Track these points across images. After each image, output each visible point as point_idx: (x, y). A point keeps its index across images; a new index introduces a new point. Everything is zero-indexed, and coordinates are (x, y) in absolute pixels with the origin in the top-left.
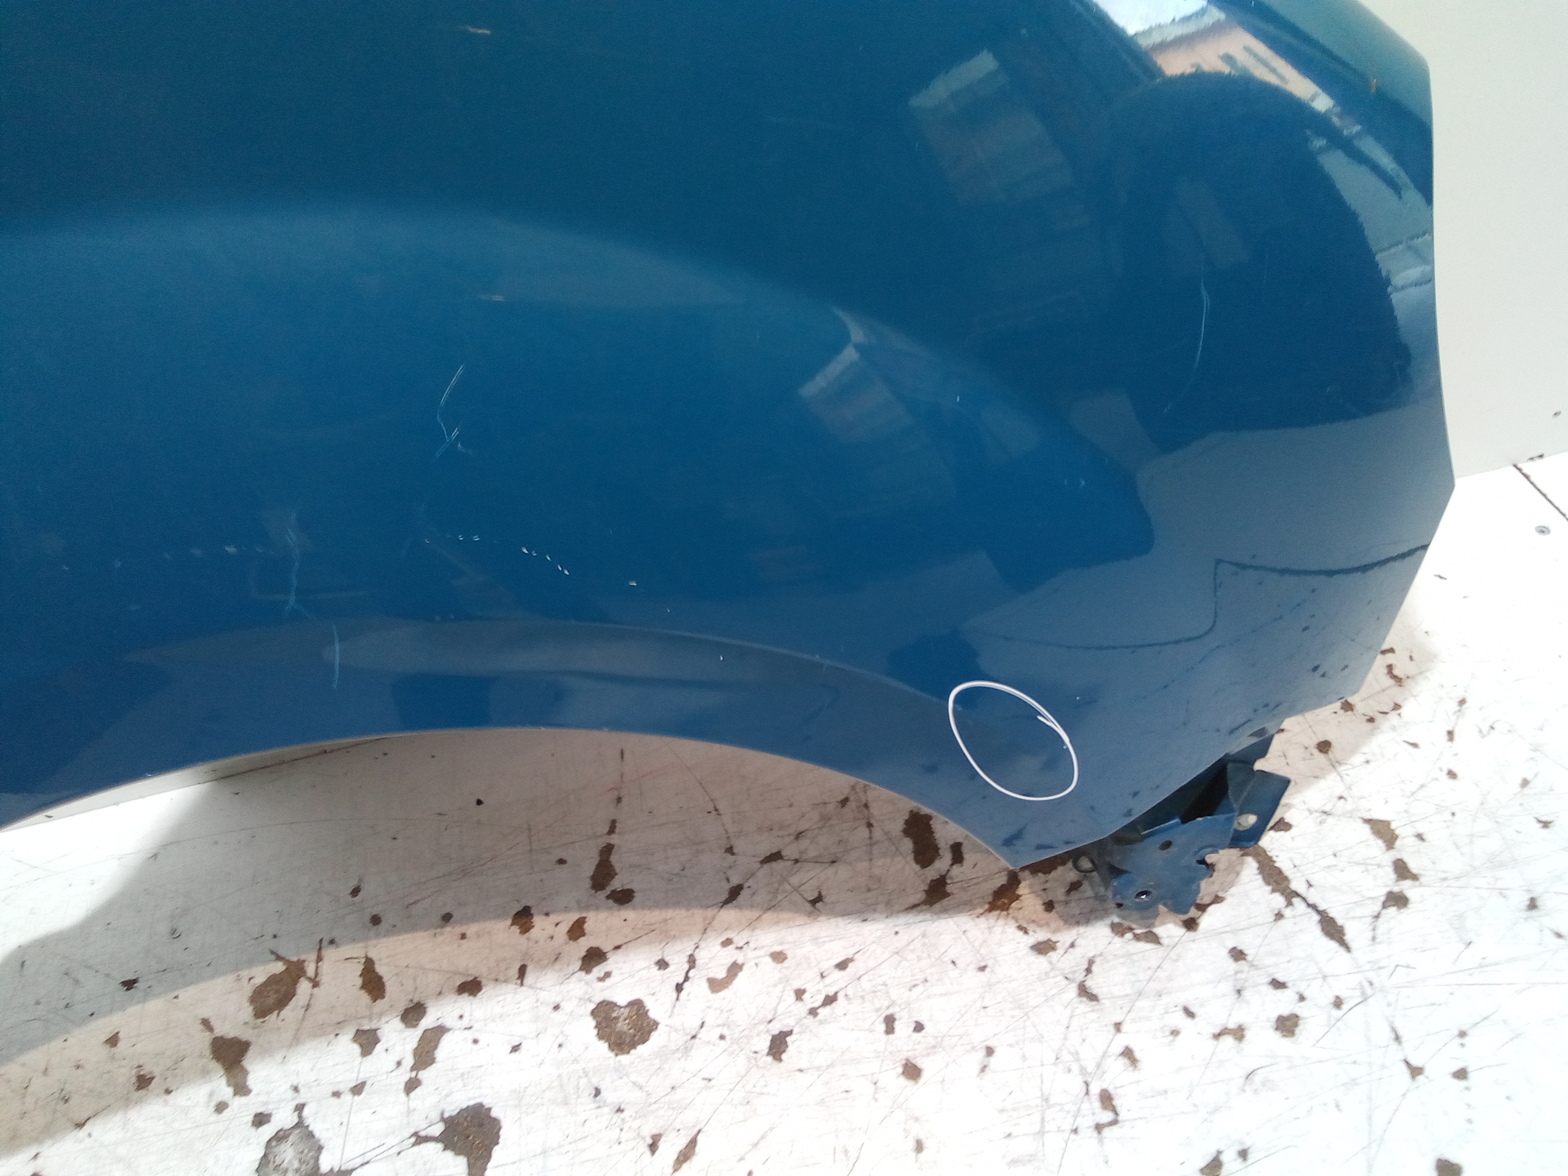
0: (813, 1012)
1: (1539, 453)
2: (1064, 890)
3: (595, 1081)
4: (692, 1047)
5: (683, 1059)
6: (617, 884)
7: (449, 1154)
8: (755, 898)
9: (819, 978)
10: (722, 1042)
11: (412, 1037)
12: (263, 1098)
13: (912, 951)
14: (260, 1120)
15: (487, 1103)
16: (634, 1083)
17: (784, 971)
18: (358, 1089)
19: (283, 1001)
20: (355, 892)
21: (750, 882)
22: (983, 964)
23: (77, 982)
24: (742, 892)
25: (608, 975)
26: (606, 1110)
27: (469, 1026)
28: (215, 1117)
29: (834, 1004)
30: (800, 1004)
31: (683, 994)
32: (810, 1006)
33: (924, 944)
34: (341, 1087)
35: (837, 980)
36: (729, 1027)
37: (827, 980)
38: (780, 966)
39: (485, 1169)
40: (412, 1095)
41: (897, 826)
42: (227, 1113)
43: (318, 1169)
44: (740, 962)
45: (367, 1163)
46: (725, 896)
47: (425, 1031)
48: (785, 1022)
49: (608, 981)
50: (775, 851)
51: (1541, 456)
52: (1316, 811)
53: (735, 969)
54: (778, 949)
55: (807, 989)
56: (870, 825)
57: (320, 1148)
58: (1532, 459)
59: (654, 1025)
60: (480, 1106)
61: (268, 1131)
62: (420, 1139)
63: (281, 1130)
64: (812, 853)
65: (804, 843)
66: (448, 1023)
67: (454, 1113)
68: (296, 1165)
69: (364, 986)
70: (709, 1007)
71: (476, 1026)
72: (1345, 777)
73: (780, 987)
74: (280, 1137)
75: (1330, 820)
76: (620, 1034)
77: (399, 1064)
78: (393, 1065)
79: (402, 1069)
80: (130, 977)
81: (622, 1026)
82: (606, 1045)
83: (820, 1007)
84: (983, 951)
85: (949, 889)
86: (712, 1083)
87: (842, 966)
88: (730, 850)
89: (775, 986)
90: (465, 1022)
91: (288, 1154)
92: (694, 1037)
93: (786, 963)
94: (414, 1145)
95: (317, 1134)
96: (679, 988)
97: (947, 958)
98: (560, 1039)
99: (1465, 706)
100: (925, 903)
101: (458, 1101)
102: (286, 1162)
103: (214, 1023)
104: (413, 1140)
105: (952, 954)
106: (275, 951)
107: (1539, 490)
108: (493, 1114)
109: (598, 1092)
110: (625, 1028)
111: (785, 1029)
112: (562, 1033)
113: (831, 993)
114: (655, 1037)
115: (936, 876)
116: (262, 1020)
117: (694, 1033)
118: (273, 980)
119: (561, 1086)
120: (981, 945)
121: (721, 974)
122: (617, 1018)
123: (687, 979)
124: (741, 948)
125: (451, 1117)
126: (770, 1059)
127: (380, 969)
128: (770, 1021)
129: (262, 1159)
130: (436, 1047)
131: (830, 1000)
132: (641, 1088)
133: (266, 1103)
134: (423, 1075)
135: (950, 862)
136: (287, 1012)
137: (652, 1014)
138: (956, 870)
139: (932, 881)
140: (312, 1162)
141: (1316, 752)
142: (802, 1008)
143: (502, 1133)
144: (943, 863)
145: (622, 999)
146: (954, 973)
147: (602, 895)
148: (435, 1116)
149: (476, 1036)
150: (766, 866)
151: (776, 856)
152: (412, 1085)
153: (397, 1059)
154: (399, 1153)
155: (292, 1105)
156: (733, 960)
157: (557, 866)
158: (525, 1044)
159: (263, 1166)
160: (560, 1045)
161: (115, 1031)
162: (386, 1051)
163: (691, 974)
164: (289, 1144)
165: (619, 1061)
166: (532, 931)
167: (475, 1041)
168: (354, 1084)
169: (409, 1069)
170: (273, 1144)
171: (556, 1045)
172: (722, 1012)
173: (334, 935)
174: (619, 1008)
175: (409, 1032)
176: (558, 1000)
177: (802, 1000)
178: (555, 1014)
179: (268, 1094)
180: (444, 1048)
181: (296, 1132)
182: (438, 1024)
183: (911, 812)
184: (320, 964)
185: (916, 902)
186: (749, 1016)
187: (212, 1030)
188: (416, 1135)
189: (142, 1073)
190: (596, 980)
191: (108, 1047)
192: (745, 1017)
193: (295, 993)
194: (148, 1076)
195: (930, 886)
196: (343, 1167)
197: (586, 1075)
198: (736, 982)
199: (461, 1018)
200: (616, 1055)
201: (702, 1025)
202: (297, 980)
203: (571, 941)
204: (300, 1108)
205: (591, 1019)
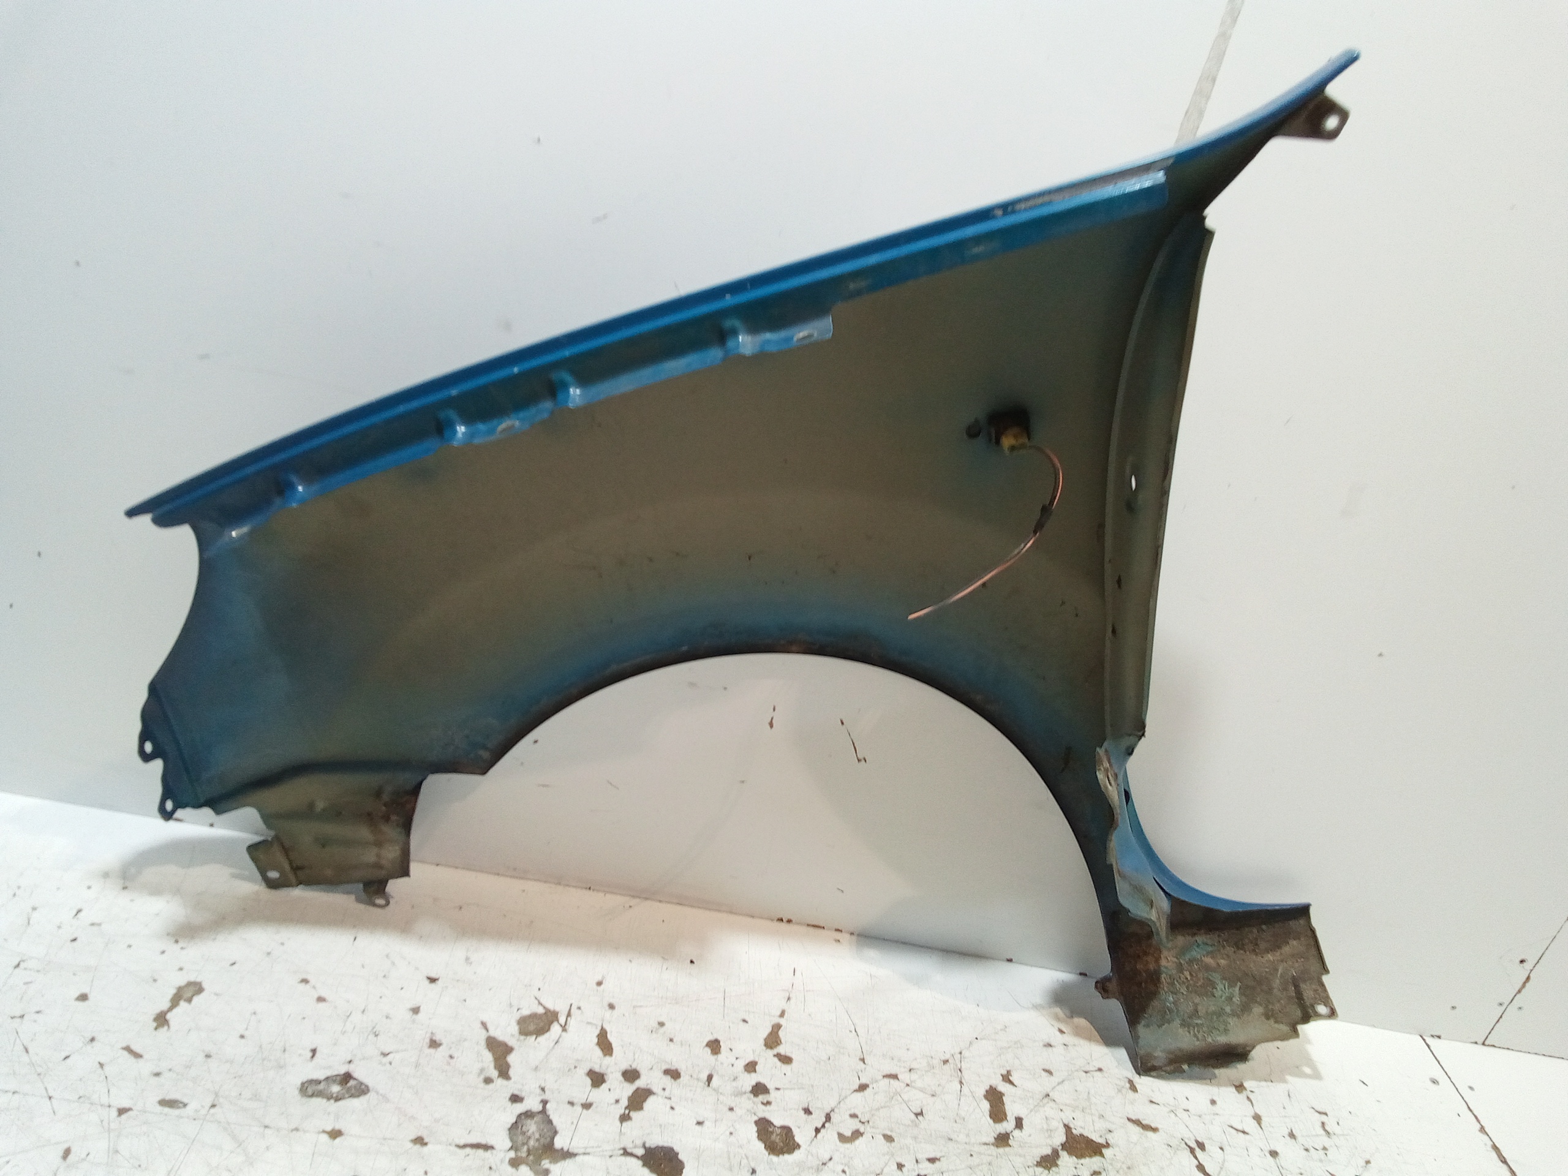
1: (1438, 1034)
3: (753, 1165)
4: (822, 1170)
6: (781, 1050)
7: (646, 1170)
8: (876, 1096)
9: (915, 1161)
11: (629, 1089)
12: (519, 1086)
14: (515, 1099)
15: (676, 1149)
17: (891, 1149)
18: (587, 1106)
19: (540, 1031)
20: (599, 984)
21: (874, 1085)
23: (393, 963)
24: (868, 1089)
25: (768, 1103)
27: (669, 1096)
28: (482, 1085)
31: (819, 1136)
33: (989, 1169)
34: (575, 1101)
35: (925, 1168)
36: (849, 1167)
37: (920, 1166)
38: (888, 1144)
40: (624, 1124)
41: (981, 1091)
42: (491, 1086)
43: (553, 1144)
44: (862, 1130)
45: (589, 1154)
46: (856, 1087)
47: (638, 1089)
49: (768, 1107)
50: (893, 1072)
51: (1439, 1037)
53: (857, 1134)
54: (889, 1133)
55: (906, 1165)
56: (961, 1083)
57: (556, 1132)
58: (1432, 1036)
59: (798, 1146)
60: (672, 1149)
61: (520, 1108)
62: (626, 1153)
63: (530, 1111)
64: (919, 1084)
65: (914, 1076)
66: (655, 1090)
67: (653, 1146)
68: (537, 1136)
69: (598, 1044)
70: (837, 1150)
71: (672, 1099)
73: (887, 1157)
74: (528, 1115)
76: (773, 1143)
77: (617, 1101)
78: (613, 1101)
79: (618, 1106)
80: (433, 975)
81: (774, 1137)
82: (763, 1146)
85: (1010, 1142)
87: (932, 1160)
88: (863, 1060)
89: (884, 1155)
90: (667, 1093)
91: (532, 1127)
92: (824, 1164)
93: (893, 1144)
94: (622, 1155)
95: (555, 1122)
96: (817, 1130)
98: (732, 1130)
99: (1369, 1165)
100: (993, 1144)
101: (656, 1140)
102: (530, 1132)
103: (489, 1026)
104: (622, 1152)
106: (538, 998)
107: (1436, 1058)
108: (680, 1157)
109: (753, 1172)
110: (777, 1141)
112: (733, 1126)
114: (797, 1153)
115: (1003, 1132)
116: (525, 1037)
117: (825, 1162)
118: (534, 1016)
119: (729, 1159)
121: (848, 1133)
122: (772, 1133)
123: (823, 1126)
124: (863, 1123)
125: (650, 1148)
127: (610, 1037)
129: (513, 1124)
130: (645, 1100)
133: (521, 1090)
134: (633, 1114)
135: (1014, 1126)
136: (541, 1039)
137: (797, 1139)
138: (1017, 1133)
139: (1000, 1134)
140: (549, 1139)
141: (1268, 1155)
143: (684, 1171)
144: (1008, 1126)
145: (778, 1121)
147: (771, 1053)
148: (639, 1142)
149: (674, 1106)
150: (887, 1080)
151: (895, 1077)
152: (624, 1118)
153: (617, 1097)
154: (611, 1156)
155: (539, 1099)
156: (857, 1128)
157: (742, 1023)
158: (707, 1123)
159: (515, 1128)
160: (731, 1133)
161: (417, 1006)
162: (610, 1090)
163: (827, 1125)
164: (533, 1122)
165: (771, 1159)
166: (719, 1055)
167: (672, 1108)
168: (584, 1101)
169: (624, 1107)
170: (523, 1117)
171: (728, 1133)
172: (845, 1156)
173: (581, 1005)
174: (775, 1126)
175: (626, 1085)
176: (733, 1105)
177: (901, 1170)
178: (730, 1113)
179: (523, 1085)
180: (650, 1104)
181: (540, 1116)
182: (648, 1087)
183: (991, 1086)
184: (569, 1019)
185: (987, 1142)
186: (863, 1166)
187: (487, 1030)
188: (625, 1149)
189: (434, 1038)
190: (760, 1103)
191: (411, 1013)
192: (861, 1166)
193: (548, 1030)
194: (438, 1042)
195: (998, 1136)
196: (570, 1151)
197: (747, 1158)
198: (857, 1142)
199: (664, 1089)
200: (769, 1154)
201: (831, 1159)
202: (552, 1023)
203: (746, 1073)
204: (545, 1103)
205: (754, 1126)
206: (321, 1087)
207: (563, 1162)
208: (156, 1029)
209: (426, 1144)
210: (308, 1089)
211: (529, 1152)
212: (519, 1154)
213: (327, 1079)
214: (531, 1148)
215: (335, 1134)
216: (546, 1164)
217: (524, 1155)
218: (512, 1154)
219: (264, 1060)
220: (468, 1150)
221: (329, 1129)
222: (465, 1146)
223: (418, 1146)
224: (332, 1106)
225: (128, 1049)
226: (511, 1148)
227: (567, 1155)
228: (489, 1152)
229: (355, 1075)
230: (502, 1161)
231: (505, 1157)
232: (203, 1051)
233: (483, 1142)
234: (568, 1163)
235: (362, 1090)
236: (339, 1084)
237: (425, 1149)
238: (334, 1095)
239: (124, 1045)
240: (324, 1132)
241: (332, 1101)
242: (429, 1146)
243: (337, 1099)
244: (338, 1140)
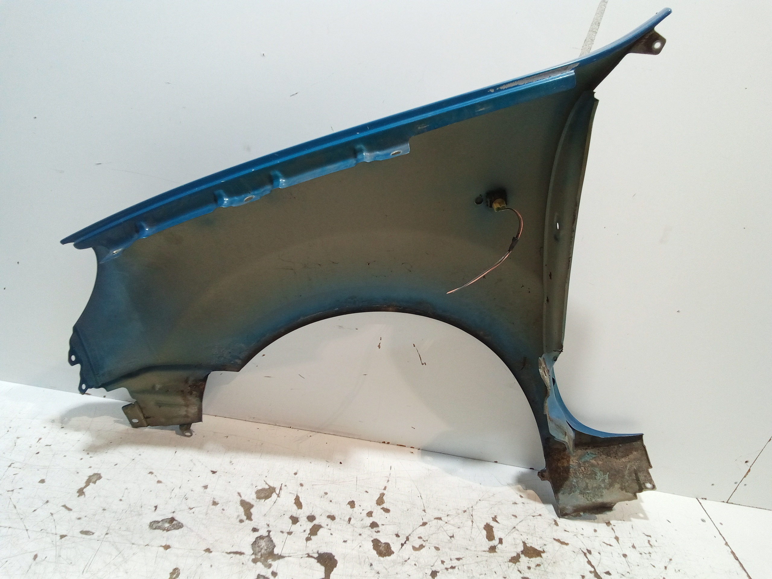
0: (447, 569)
1: (705, 498)
2: (535, 565)
3: (371, 562)
4: (405, 564)
5: (401, 566)
6: (384, 506)
7: (319, 564)
8: (431, 528)
9: (450, 560)
10: (415, 566)
11: (310, 525)
12: (257, 524)
13: (482, 564)
14: (255, 530)
15: (334, 554)
16: (384, 567)
17: (438, 554)
18: (290, 533)
19: (267, 497)
20: (296, 474)
21: (430, 523)
22: (505, 576)
23: (195, 464)
24: (427, 525)
25: (378, 532)
26: (373, 571)
27: (330, 529)
28: (239, 523)
29: (454, 569)
30: (442, 565)
31: (403, 547)
32: (446, 567)
33: (486, 563)
34: (284, 531)
35: (455, 563)
36: (418, 563)
37: (453, 562)
38: (437, 551)
39: (331, 573)
40: (308, 542)
41: (482, 525)
42: (243, 524)
43: (273, 552)
44: (424, 545)
45: (291, 556)
46: (421, 524)
47: (315, 525)
48: (437, 568)
49: (378, 534)
50: (439, 517)
51: (706, 499)
52: (620, 573)
53: (422, 547)
54: (437, 546)
55: (445, 562)
56: (472, 521)
57: (275, 546)
58: (702, 499)
59: (393, 553)
60: (331, 554)
61: (257, 534)
62: (309, 556)
63: (262, 536)
64: (452, 522)
65: (449, 518)
66: (323, 525)
67: (322, 553)
68: (266, 548)
69: (295, 503)
70: (412, 554)
71: (332, 530)
72: (630, 567)
73: (436, 558)
74: (261, 537)
75: (624, 577)
76: (380, 551)
77: (305, 531)
78: (303, 531)
79: (305, 533)
80: (214, 470)
81: (381, 548)
82: (376, 552)
83: (449, 568)
84: (505, 573)
85: (496, 550)
86: (410, 577)
87: (458, 559)
88: (424, 511)
89: (435, 556)
90: (329, 527)
91: (263, 543)
93: (439, 551)
94: (307, 557)
95: (274, 541)
96: (402, 545)
97: (493, 570)
98: (360, 544)
99: (671, 561)
100: (488, 551)
101: (324, 550)
102: (262, 546)
103: (242, 494)
104: (307, 555)
105: (495, 570)
106: (266, 481)
107: (704, 509)
108: (336, 558)
109: (371, 565)
110: (383, 550)
111: (437, 570)
112: (361, 543)
113: (454, 566)
114: (392, 556)
115: (493, 545)
116: (259, 500)
117: (406, 560)
118: (263, 490)
119: (359, 559)
120: (505, 571)
121: (417, 546)
122: (380, 546)
123: (405, 543)
124: (425, 541)
125: (320, 553)
126: (431, 577)
127: (301, 500)
128: (432, 566)
129: (254, 542)
130: (318, 531)
131: (453, 568)
132: (386, 569)
133: (257, 526)
134: (312, 537)
135: (498, 543)
136: (267, 501)
137: (393, 549)
138: (499, 546)
139: (491, 546)
140: (271, 549)
141: (622, 556)
142: (443, 567)
143: (337, 565)
144: (495, 542)
145: (383, 540)
146: (495, 575)
147: (380, 507)
148: (315, 551)
149: (332, 533)
150: (436, 520)
151: (440, 519)
152: (308, 539)
153: (304, 529)
154: (302, 558)
155: (266, 530)
156: (422, 543)
157: (365, 493)
158: (348, 541)
159: (255, 544)
160: (360, 546)
161: (206, 485)
162: (301, 525)
163: (407, 542)
164: (264, 541)
165: (380, 559)
166: (354, 509)
167: (331, 534)
168: (288, 531)
169: (308, 534)
170: (259, 539)
171: (359, 546)
172: (416, 557)
173: (286, 484)
174: (382, 543)
175: (309, 523)
176: (361, 533)
177: (443, 564)
178: (359, 536)
179: (258, 523)
180: (321, 532)
181: (267, 538)
182: (320, 524)
183: (487, 523)
184: (281, 491)
185: (486, 550)
186: (425, 562)
187: (241, 497)
188: (308, 554)
189: (215, 501)
190: (374, 532)
191: (204, 488)
192: (423, 562)
193: (271, 496)
194: (217, 502)
195: (490, 547)
196: (282, 555)
197: (368, 558)
198: (422, 550)
199: (327, 525)
200: (379, 556)
201: (409, 559)
202: (272, 493)
203: (367, 517)
204: (269, 532)
205: (371, 542)
206: (160, 524)
207: (278, 560)
208: (79, 496)
209: (211, 552)
210: (153, 526)
211: (261, 555)
212: (257, 556)
213: (162, 520)
214: (263, 554)
215: (167, 547)
216: (270, 561)
217: (259, 557)
218: (253, 557)
219: (131, 511)
220: (232, 555)
221: (164, 545)
222: (230, 553)
223: (207, 553)
224: (165, 534)
225: (64, 506)
226: (253, 554)
227: (280, 557)
228: (242, 555)
229: (176, 519)
230: (248, 560)
231: (250, 558)
232: (102, 507)
233: (239, 551)
234: (281, 561)
235: (180, 526)
236: (169, 523)
237: (211, 554)
238: (166, 529)
239: (63, 504)
240: (161, 546)
241: (165, 531)
242: (213, 553)
243: (168, 530)
244: (168, 550)
